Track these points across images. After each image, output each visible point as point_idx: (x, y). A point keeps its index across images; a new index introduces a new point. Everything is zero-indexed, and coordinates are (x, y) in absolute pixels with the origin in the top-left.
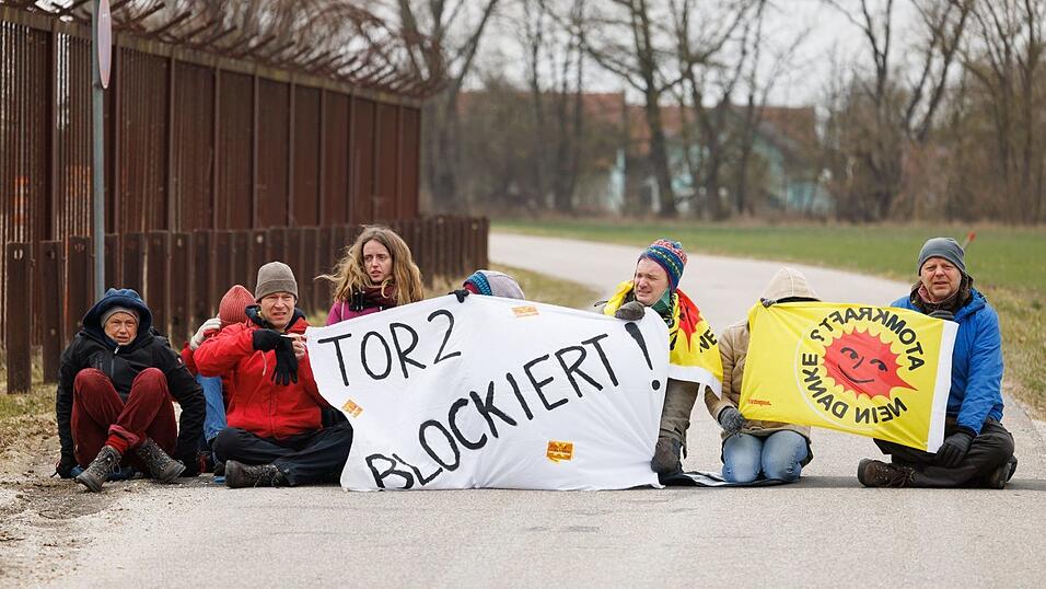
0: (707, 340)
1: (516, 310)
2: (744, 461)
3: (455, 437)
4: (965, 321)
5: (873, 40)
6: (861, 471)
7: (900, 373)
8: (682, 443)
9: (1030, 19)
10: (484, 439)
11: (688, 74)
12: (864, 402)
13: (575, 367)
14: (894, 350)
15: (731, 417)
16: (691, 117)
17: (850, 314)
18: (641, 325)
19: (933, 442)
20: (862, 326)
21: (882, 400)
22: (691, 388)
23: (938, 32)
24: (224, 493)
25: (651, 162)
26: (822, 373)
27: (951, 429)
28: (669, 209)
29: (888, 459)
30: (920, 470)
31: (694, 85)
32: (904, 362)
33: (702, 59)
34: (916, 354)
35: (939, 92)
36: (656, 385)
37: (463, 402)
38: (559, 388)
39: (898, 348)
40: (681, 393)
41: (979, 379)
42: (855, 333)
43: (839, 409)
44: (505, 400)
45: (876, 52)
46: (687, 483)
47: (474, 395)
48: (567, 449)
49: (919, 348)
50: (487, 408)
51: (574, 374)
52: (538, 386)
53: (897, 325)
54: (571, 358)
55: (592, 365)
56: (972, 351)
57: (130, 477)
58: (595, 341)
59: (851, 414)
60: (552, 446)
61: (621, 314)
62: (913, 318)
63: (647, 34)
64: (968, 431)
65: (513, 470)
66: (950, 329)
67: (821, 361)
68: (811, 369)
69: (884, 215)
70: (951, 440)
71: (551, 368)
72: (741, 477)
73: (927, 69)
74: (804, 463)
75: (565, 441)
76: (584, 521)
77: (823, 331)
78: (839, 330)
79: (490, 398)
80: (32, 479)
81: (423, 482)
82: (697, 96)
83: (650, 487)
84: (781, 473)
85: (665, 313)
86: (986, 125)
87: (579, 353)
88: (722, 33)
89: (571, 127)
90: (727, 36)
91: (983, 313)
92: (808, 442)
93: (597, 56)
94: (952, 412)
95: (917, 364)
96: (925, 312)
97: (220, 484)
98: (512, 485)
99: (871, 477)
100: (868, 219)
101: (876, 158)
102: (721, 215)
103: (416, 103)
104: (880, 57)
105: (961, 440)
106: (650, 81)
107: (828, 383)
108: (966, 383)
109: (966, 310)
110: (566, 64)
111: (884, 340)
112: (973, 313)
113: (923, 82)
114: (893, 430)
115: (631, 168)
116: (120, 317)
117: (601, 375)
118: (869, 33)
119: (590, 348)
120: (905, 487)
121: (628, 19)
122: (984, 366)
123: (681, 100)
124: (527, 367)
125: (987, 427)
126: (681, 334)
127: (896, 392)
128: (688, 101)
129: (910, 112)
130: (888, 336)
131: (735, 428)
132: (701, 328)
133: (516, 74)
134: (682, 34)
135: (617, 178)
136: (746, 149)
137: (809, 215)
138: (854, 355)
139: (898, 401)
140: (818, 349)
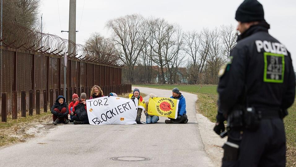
0: (144, 103)
1: (117, 98)
2: (149, 120)
3: (107, 116)
4: (180, 99)
5: (194, 58)
6: (165, 121)
7: (171, 107)
8: (140, 117)
9: (216, 55)
10: (111, 117)
11: (167, 63)
12: (166, 112)
13: (125, 107)
14: (170, 104)
15: (146, 114)
16: (168, 69)
17: (164, 99)
18: (135, 100)
19: (176, 117)
20: (165, 101)
21: (168, 112)
22: (142, 109)
23: (203, 57)
24: (74, 125)
25: (162, 76)
26: (159, 108)
27: (178, 115)
28: (164, 83)
29: (170, 119)
30: (174, 121)
31: (168, 65)
32: (171, 106)
33: (169, 61)
34: (173, 105)
35: (203, 65)
36: (136, 109)
37: (108, 112)
38: (122, 110)
39: (171, 104)
40: (140, 110)
41: (182, 108)
42: (164, 102)
43: (162, 113)
44: (114, 112)
45: (194, 60)
46: (141, 123)
47: (110, 111)
48: (123, 119)
49: (174, 104)
50: (112, 113)
51: (125, 108)
52: (119, 110)
53: (170, 101)
54: (124, 106)
55: (127, 106)
56: (181, 104)
57: (61, 123)
58: (128, 103)
59: (164, 114)
60: (121, 118)
61: (132, 99)
62: (173, 99)
63: (161, 58)
64: (181, 115)
65: (116, 122)
66: (178, 101)
67: (159, 106)
68: (158, 108)
69: (195, 83)
70: (178, 117)
71: (121, 107)
72: (148, 122)
73: (201, 62)
74: (158, 120)
75: (123, 118)
76: (123, 129)
77: (160, 102)
78: (162, 101)
79: (112, 111)
80: (48, 123)
81: (101, 122)
82: (168, 66)
83: (135, 124)
84: (154, 122)
85: (138, 99)
86: (210, 70)
87: (125, 105)
88: (172, 57)
89: (150, 71)
90: (173, 58)
91: (183, 98)
92: (158, 117)
93: (154, 61)
94: (178, 112)
95: (173, 106)
96: (175, 99)
97: (73, 124)
98: (116, 124)
99: (167, 122)
100: (193, 84)
101: (194, 75)
102: (172, 84)
103: (121, 68)
104: (195, 60)
105: (180, 117)
106: (161, 64)
107: (160, 110)
108: (180, 108)
109: (180, 98)
110: (149, 62)
111: (169, 103)
112: (181, 98)
113: (201, 64)
114: (170, 116)
115: (159, 77)
116: (61, 99)
117: (129, 108)
118: (193, 57)
119: (127, 104)
120: (172, 123)
121: (158, 55)
122: (183, 106)
123: (166, 67)
124: (118, 107)
125: (183, 115)
126: (140, 102)
127: (170, 110)
128: (167, 67)
129: (199, 68)
130: (169, 102)
131: (147, 115)
132: (143, 101)
133: (142, 63)
134: (166, 57)
135: (157, 78)
136: (176, 74)
137: (185, 83)
138: (164, 105)
139: (171, 112)
140: (159, 104)
